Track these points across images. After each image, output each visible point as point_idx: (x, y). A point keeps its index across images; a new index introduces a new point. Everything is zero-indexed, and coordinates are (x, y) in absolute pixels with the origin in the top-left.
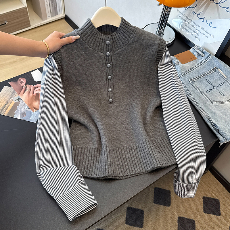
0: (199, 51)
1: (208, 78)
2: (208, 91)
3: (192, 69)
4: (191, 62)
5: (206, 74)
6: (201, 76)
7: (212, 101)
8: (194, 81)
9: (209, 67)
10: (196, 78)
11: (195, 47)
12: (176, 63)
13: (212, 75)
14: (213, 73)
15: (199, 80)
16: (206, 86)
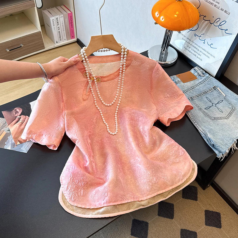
0: (199, 72)
1: (208, 96)
2: (207, 108)
3: (193, 88)
4: (191, 82)
5: (206, 92)
6: (201, 94)
7: (210, 117)
8: (194, 99)
9: (209, 86)
10: (196, 96)
11: (196, 68)
12: (177, 82)
13: (212, 93)
14: (213, 91)
15: (199, 98)
16: (206, 103)
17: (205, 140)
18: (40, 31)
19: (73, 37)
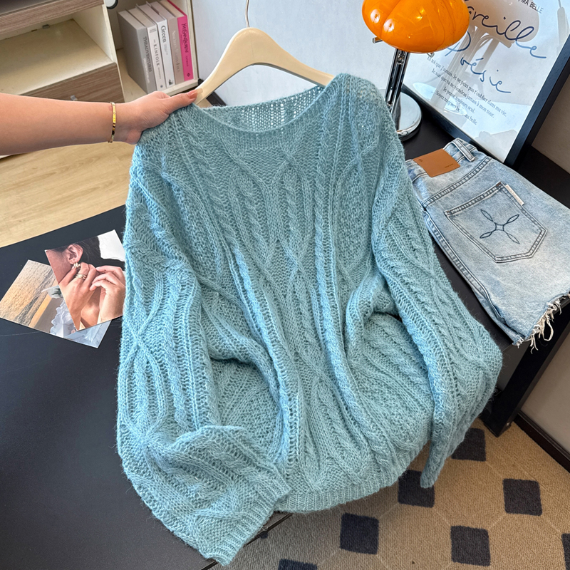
0: (464, 150)
1: (484, 207)
2: (485, 235)
3: (451, 188)
4: (448, 174)
5: (481, 199)
6: (470, 203)
7: (493, 257)
8: (455, 214)
9: (486, 182)
10: (460, 209)
11: (456, 142)
12: (416, 174)
13: (493, 200)
14: (495, 194)
15: (465, 212)
16: (481, 224)
17: (487, 309)
18: (115, 63)
19: (189, 75)
